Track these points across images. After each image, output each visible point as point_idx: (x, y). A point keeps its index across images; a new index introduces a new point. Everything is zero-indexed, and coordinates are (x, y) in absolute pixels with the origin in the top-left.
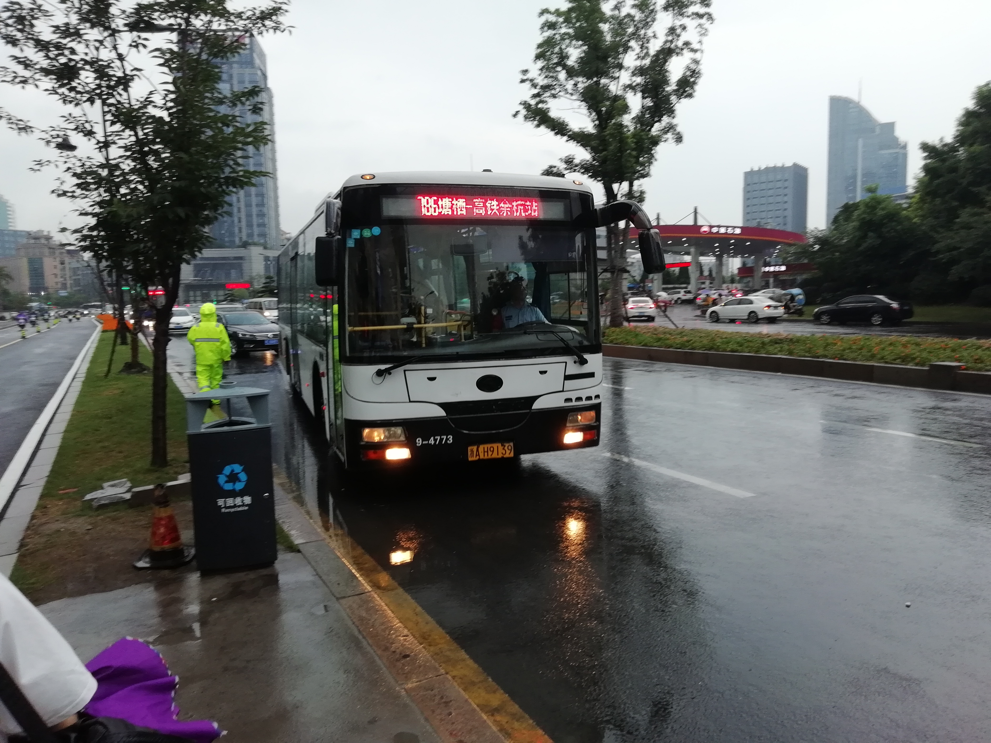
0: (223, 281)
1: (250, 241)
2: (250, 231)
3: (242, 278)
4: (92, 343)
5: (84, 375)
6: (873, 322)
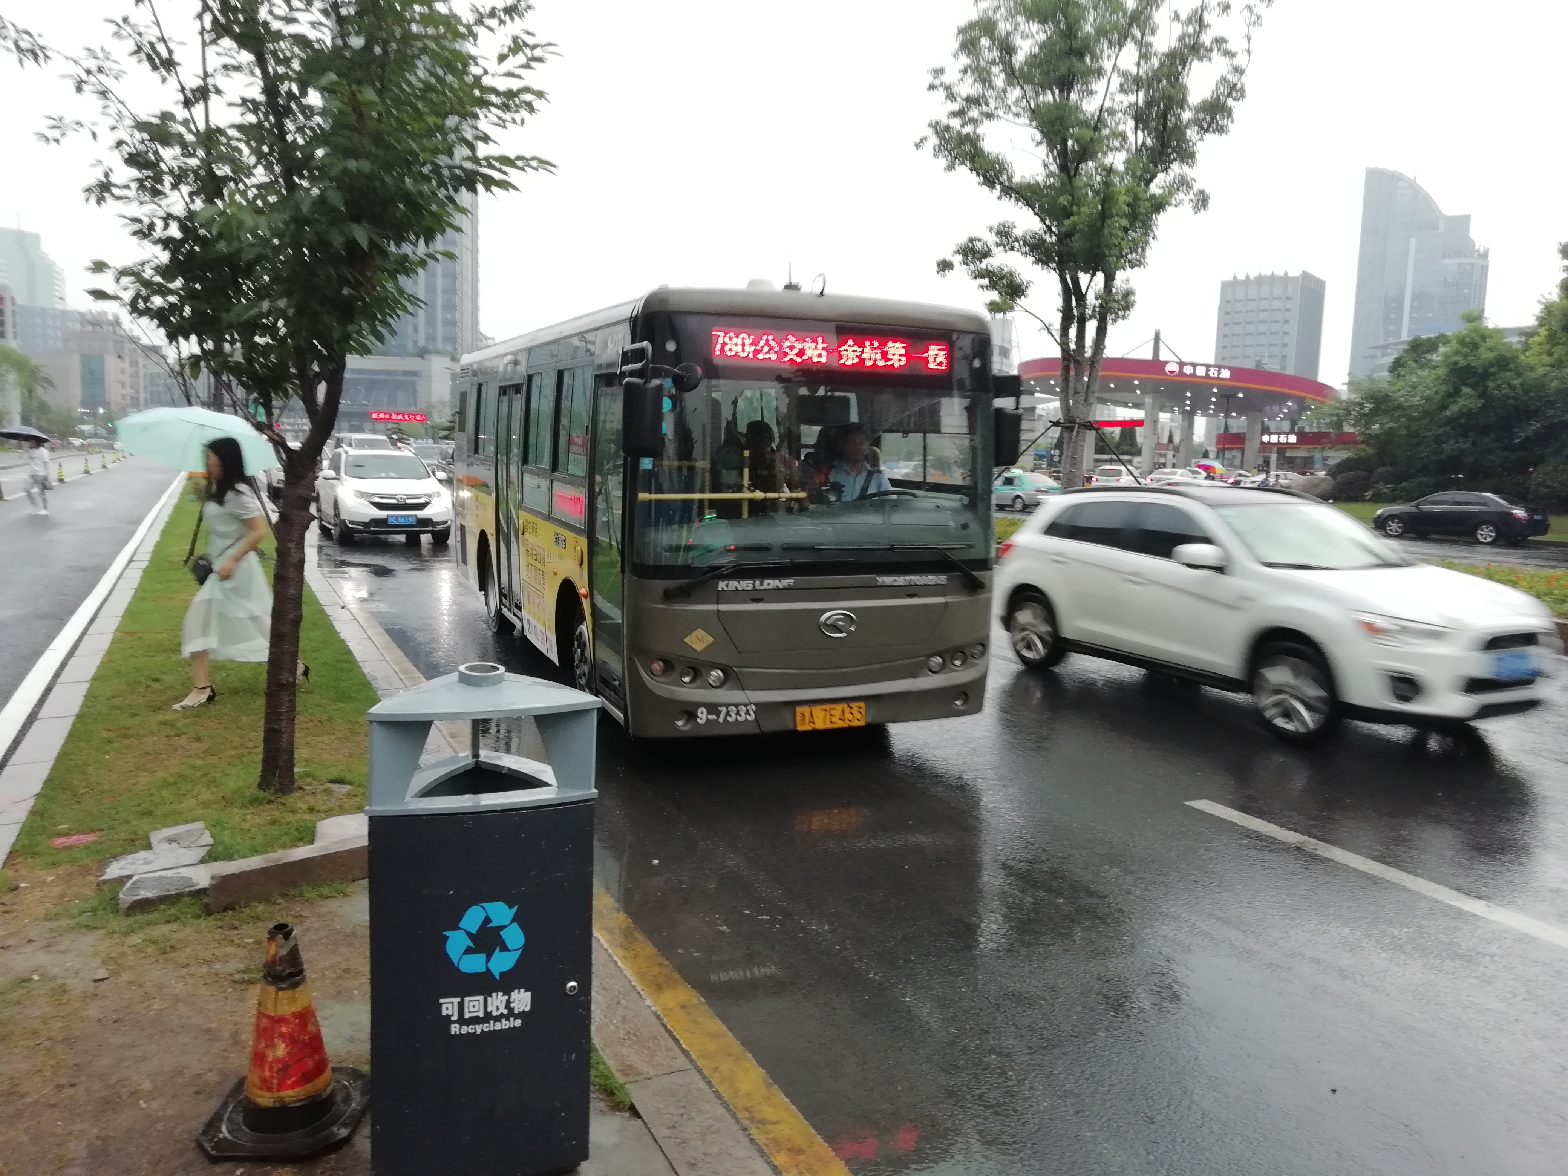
1: (430, 347)
2: (430, 332)
4: (170, 496)
5: (148, 557)
6: (1479, 537)
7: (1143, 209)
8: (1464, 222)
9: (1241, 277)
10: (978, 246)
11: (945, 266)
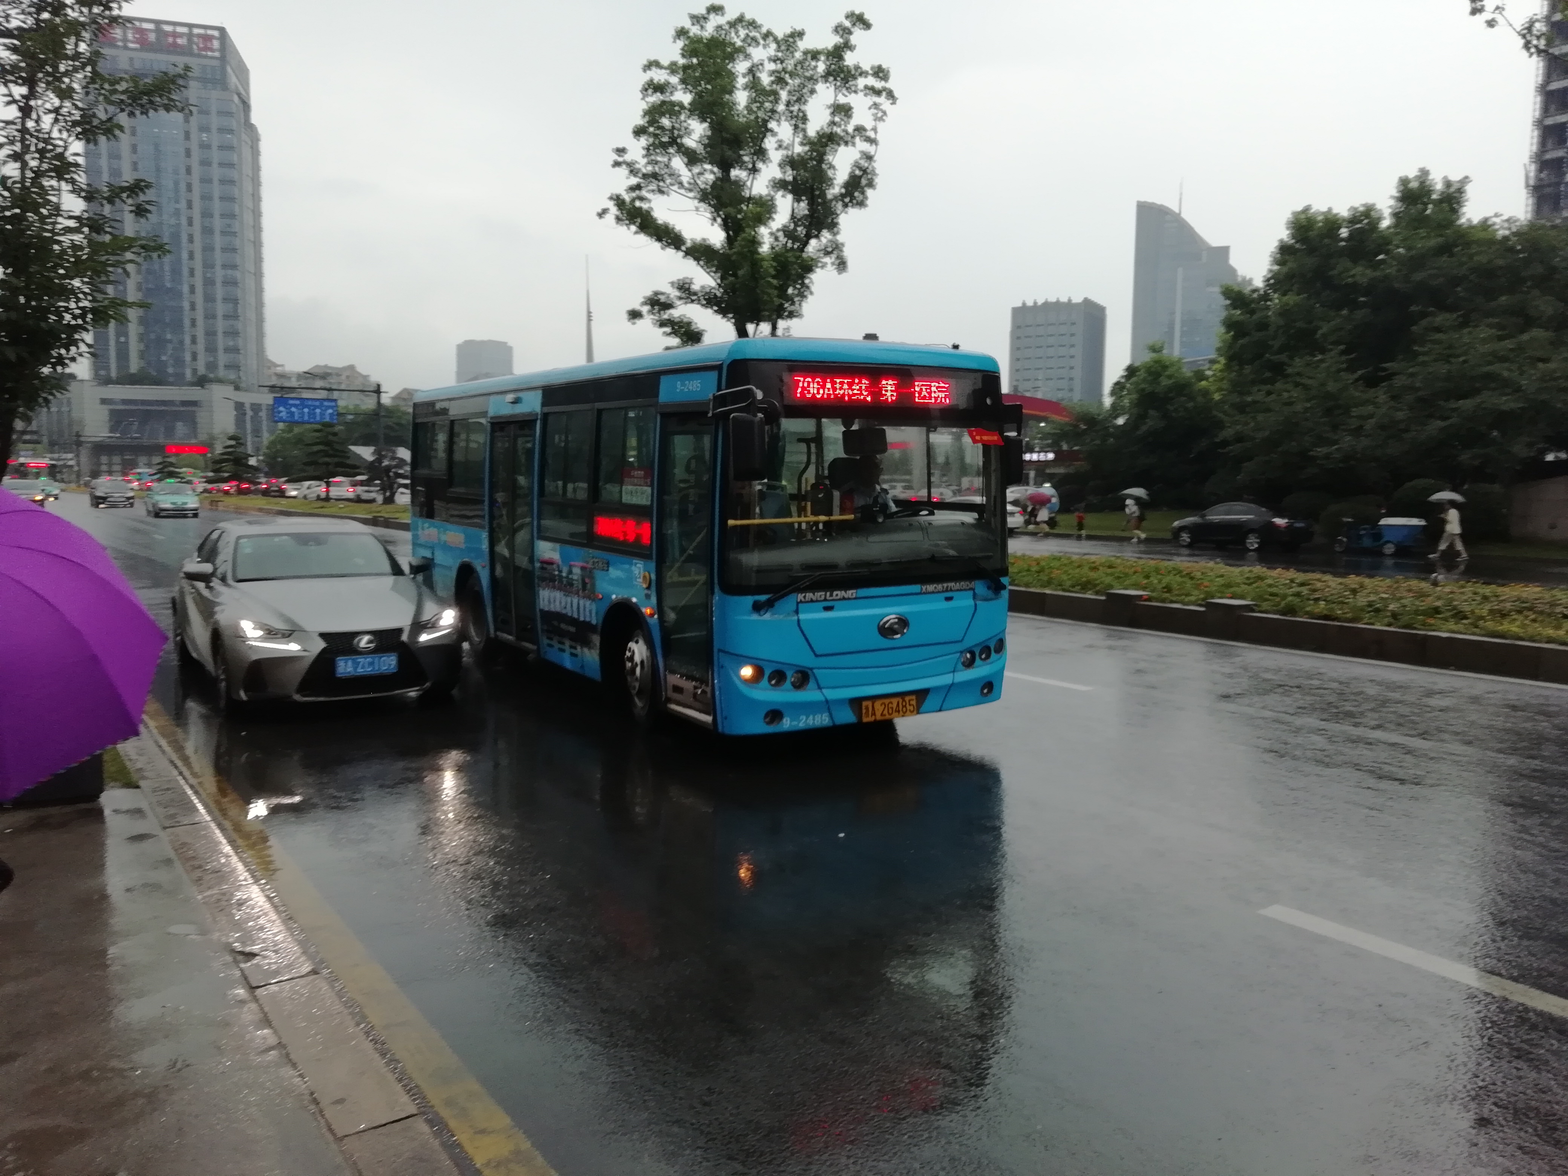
0: (161, 440)
1: (211, 376)
2: (212, 359)
3: (196, 437)
6: (1248, 545)
7: (795, 269)
8: (1224, 251)
9: (1030, 303)
10: (662, 298)
11: (635, 315)
